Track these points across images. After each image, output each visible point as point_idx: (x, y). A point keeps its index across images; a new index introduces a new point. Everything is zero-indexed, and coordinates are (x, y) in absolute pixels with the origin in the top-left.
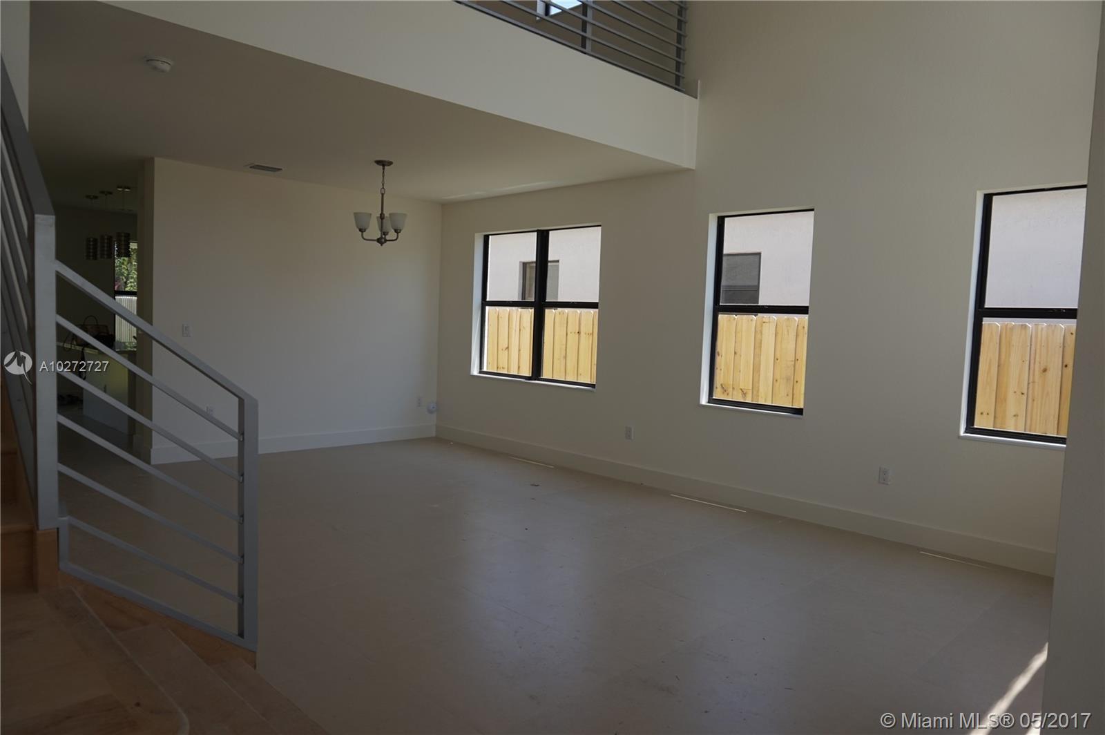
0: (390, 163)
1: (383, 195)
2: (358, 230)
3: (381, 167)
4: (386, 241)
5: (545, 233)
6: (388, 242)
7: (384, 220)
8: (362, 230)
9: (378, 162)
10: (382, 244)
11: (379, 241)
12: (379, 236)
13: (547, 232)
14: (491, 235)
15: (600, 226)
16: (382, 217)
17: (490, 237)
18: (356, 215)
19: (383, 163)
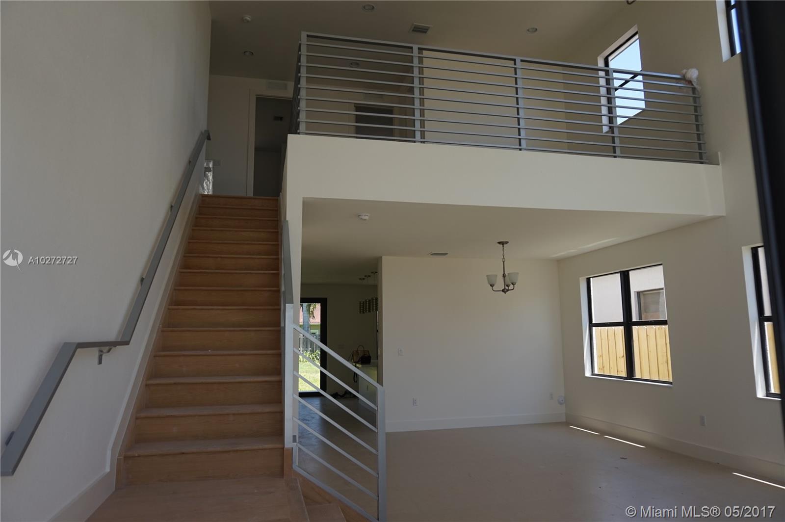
0: (507, 243)
1: (504, 262)
2: (489, 286)
3: (502, 245)
4: (508, 290)
5: (626, 273)
6: (509, 291)
7: (506, 278)
8: (492, 286)
9: (499, 243)
10: (505, 293)
11: (503, 291)
12: (503, 288)
13: (628, 272)
14: (592, 277)
15: (661, 264)
16: (504, 276)
17: (591, 279)
18: (487, 276)
19: (502, 243)
